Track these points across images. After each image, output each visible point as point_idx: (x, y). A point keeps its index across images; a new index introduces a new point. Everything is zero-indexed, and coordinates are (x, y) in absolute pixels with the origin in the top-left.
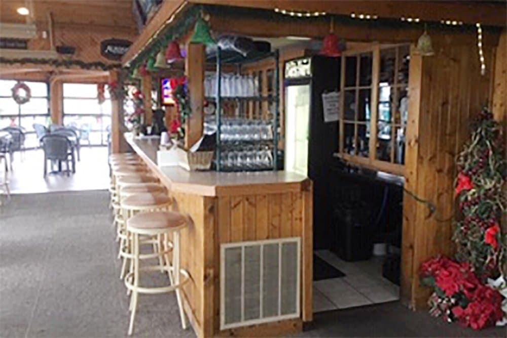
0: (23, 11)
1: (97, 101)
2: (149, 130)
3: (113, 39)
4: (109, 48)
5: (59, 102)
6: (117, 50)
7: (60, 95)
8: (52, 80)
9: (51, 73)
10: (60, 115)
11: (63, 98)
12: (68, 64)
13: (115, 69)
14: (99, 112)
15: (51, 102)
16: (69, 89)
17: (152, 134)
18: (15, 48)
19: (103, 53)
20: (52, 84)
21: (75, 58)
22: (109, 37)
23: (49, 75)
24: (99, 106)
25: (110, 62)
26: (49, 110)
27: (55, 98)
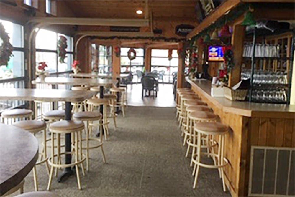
0: (139, 12)
1: (168, 59)
2: (200, 75)
3: (182, 25)
4: (180, 30)
5: (149, 59)
6: (183, 30)
7: (149, 56)
8: (147, 47)
9: (146, 44)
10: (149, 66)
11: (151, 57)
12: (158, 39)
13: (182, 41)
14: (168, 65)
15: (145, 59)
16: (154, 52)
17: (201, 78)
18: (134, 31)
19: (176, 33)
20: (146, 49)
21: (162, 36)
22: (179, 24)
23: (145, 45)
24: (169, 61)
25: (180, 37)
26: (144, 63)
27: (147, 57)
